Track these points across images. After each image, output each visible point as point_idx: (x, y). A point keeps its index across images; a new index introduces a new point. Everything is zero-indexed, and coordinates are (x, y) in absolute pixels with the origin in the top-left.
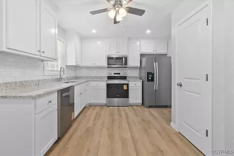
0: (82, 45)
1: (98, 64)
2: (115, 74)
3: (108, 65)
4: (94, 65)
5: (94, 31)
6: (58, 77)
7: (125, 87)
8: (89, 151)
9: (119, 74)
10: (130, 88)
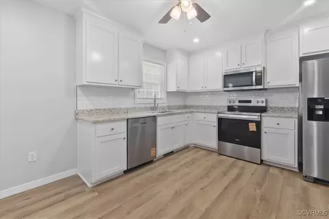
0: (189, 64)
1: (211, 87)
2: (240, 102)
3: (225, 87)
4: (204, 90)
5: (196, 40)
6: (153, 105)
7: (252, 127)
8: (140, 196)
9: (250, 102)
10: (264, 129)
